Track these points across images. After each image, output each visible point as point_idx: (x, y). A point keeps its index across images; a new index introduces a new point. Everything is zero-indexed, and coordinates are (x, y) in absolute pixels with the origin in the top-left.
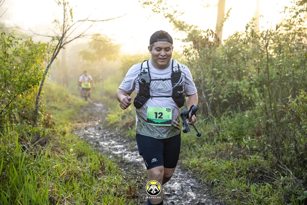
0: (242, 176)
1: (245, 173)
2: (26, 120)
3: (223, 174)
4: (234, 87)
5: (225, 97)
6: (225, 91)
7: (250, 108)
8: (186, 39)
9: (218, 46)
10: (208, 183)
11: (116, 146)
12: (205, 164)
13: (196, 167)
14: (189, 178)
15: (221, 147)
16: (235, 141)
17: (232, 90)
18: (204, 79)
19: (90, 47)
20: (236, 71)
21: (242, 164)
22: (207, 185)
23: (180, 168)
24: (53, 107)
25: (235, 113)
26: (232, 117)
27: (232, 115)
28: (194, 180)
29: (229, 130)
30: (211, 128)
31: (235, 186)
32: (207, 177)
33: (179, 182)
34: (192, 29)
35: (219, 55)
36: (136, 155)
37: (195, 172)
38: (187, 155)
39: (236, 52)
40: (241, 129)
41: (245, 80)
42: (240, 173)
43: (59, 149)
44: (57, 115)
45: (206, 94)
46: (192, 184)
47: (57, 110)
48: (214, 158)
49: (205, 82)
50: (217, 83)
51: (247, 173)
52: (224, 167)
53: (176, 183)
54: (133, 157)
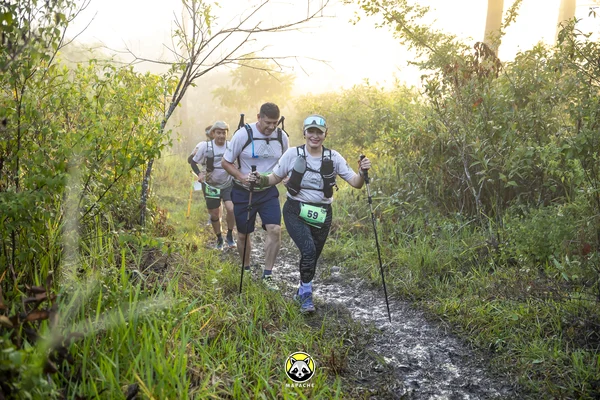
0: (552, 334)
1: (559, 328)
2: (124, 223)
3: (514, 330)
4: (528, 157)
5: (510, 176)
6: (512, 164)
7: (563, 198)
8: (428, 63)
9: (497, 76)
10: (484, 346)
11: (292, 274)
12: (474, 310)
13: (456, 314)
14: (443, 336)
15: (505, 276)
16: (532, 264)
17: (525, 163)
18: (467, 143)
19: (234, 82)
20: (532, 125)
21: (551, 311)
22: (482, 350)
23: (423, 316)
24: (167, 198)
25: (531, 209)
26: (524, 217)
27: (525, 213)
28: (454, 342)
29: (520, 242)
30: (483, 238)
31: (540, 354)
32: (481, 334)
33: (425, 344)
34: (439, 44)
35: (498, 92)
36: (334, 291)
37: (454, 325)
38: (436, 292)
39: (532, 87)
40: (545, 240)
41: (553, 143)
42: (549, 329)
43: (189, 279)
44: (177, 213)
45: (472, 171)
46: (451, 349)
47: (174, 204)
48: (493, 298)
49: (470, 149)
50: (495, 150)
51: (563, 328)
52: (515, 316)
53: (418, 346)
54: (328, 294)
